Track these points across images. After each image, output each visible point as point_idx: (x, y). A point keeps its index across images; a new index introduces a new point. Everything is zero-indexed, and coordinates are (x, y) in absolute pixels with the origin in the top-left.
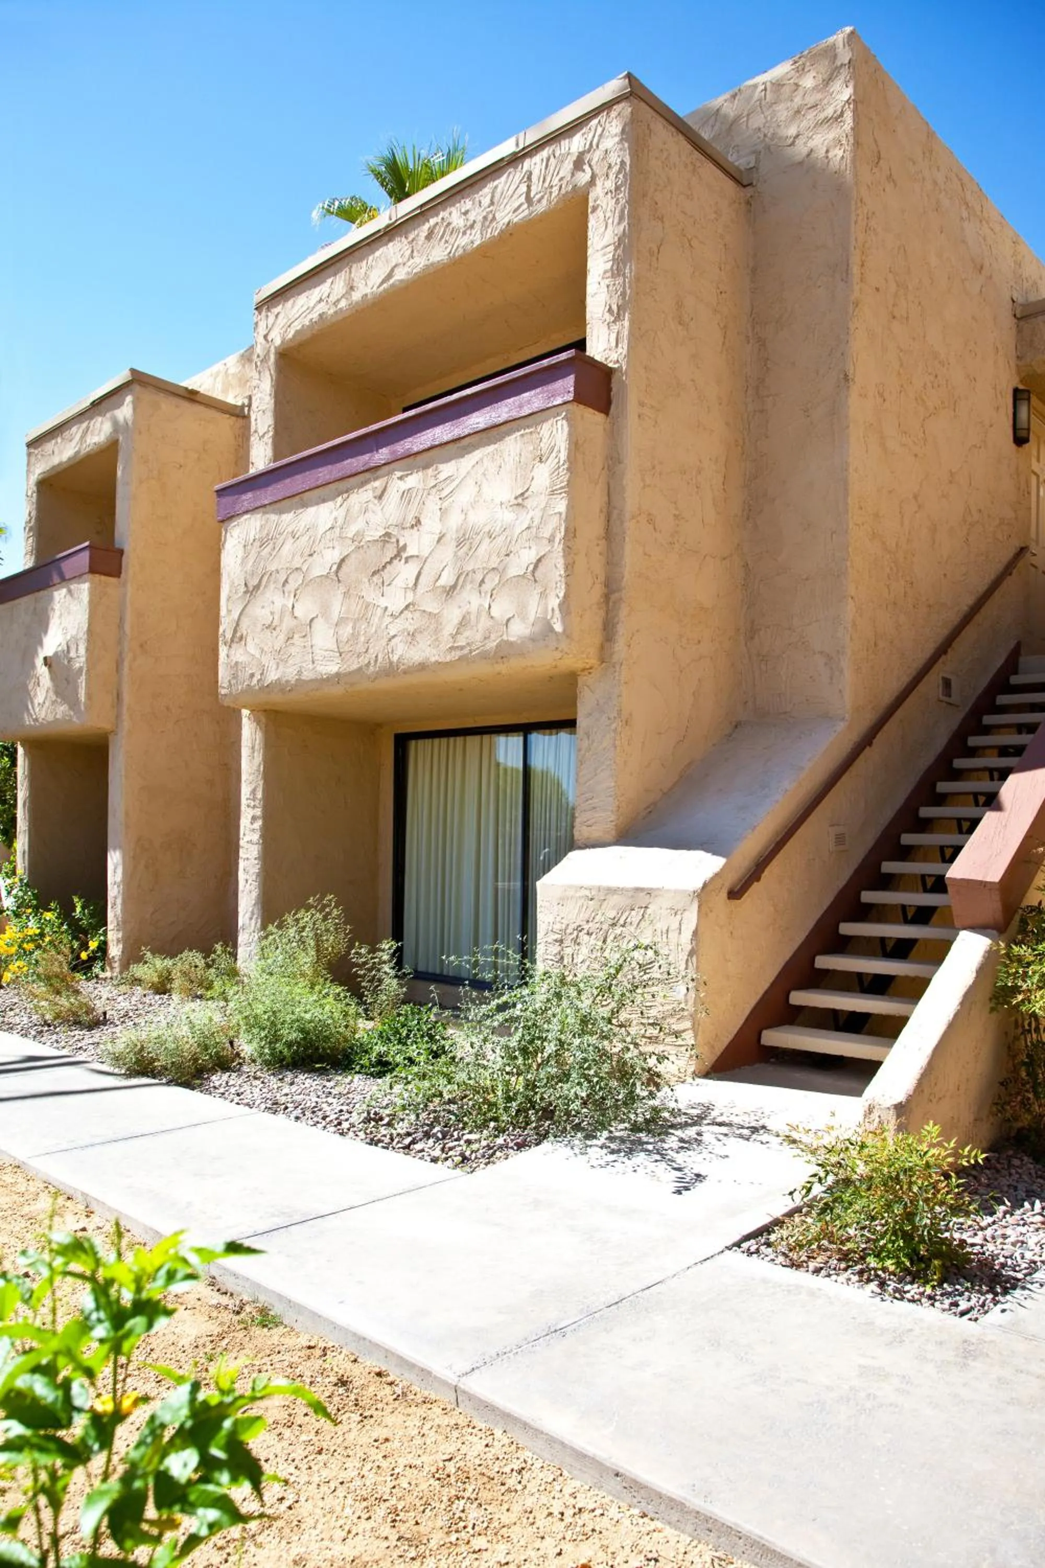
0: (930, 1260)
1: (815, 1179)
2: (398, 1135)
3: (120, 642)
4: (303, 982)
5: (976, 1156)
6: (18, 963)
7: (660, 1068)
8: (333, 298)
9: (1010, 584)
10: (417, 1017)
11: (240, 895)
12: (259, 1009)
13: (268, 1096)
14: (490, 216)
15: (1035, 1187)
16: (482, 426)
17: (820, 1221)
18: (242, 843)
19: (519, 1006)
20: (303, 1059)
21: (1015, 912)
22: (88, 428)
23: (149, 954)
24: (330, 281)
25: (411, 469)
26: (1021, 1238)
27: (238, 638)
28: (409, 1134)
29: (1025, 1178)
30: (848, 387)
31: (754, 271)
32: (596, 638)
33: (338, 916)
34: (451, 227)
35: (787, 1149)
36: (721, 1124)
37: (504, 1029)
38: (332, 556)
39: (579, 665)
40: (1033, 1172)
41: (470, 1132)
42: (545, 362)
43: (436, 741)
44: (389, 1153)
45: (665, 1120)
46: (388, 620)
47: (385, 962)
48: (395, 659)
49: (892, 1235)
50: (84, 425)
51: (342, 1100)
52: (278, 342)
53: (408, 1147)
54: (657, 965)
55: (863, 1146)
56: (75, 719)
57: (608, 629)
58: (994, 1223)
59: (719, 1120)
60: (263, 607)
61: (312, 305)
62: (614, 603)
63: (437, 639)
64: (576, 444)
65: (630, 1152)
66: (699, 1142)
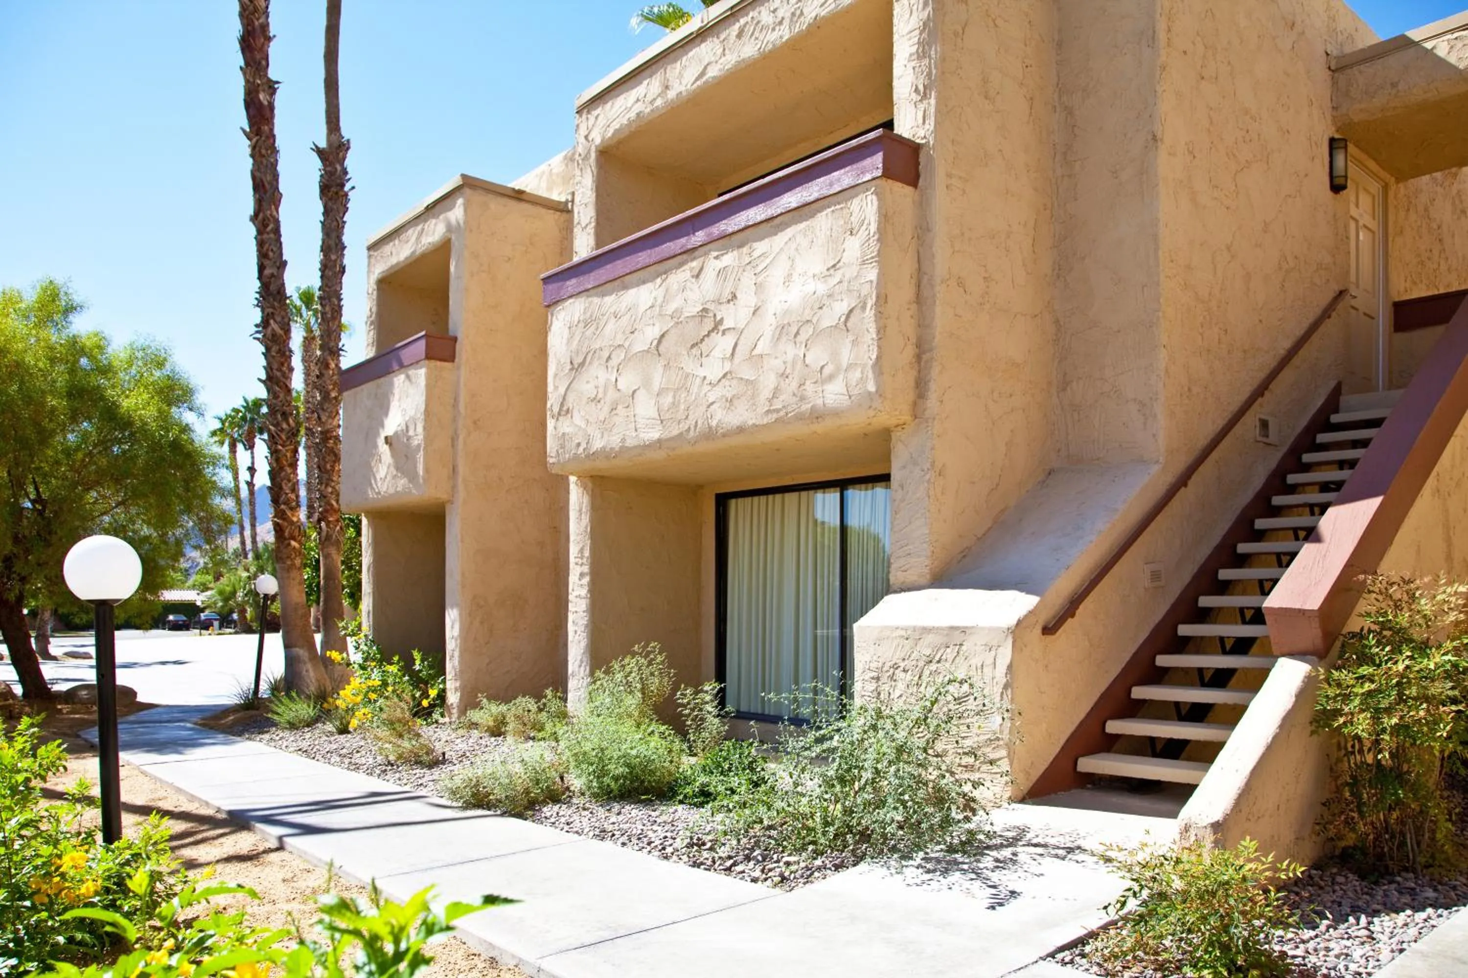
0: (1248, 970)
1: (1130, 893)
2: (720, 858)
3: (454, 420)
4: (630, 722)
5: (1294, 869)
6: (363, 711)
7: (976, 794)
8: (649, 98)
9: (1330, 327)
10: (738, 751)
11: (570, 645)
12: (587, 747)
13: (597, 825)
14: (798, 12)
15: (1360, 903)
16: (794, 205)
17: (1135, 932)
18: (571, 597)
19: (836, 738)
20: (630, 792)
21: (1337, 638)
22: (423, 229)
23: (485, 700)
24: (645, 82)
25: (726, 249)
26: (1345, 951)
27: (564, 411)
28: (730, 857)
29: (1350, 894)
30: (1157, 148)
31: (1060, 45)
32: (911, 396)
33: (662, 662)
34: (760, 25)
35: (1102, 867)
36: (1036, 845)
37: (822, 759)
38: (652, 333)
39: (894, 421)
40: (1358, 888)
41: (790, 855)
42: (854, 142)
43: (756, 499)
44: (711, 874)
45: (981, 841)
46: (706, 388)
47: (707, 703)
48: (714, 423)
49: (1208, 946)
50: (419, 228)
51: (666, 828)
52: (598, 141)
53: (729, 869)
54: (972, 698)
55: (1178, 861)
56: (414, 491)
57: (921, 387)
58: (1317, 936)
59: (1035, 841)
60: (588, 382)
61: (629, 105)
62: (927, 362)
63: (754, 404)
64: (886, 216)
65: (945, 872)
66: (1014, 862)
